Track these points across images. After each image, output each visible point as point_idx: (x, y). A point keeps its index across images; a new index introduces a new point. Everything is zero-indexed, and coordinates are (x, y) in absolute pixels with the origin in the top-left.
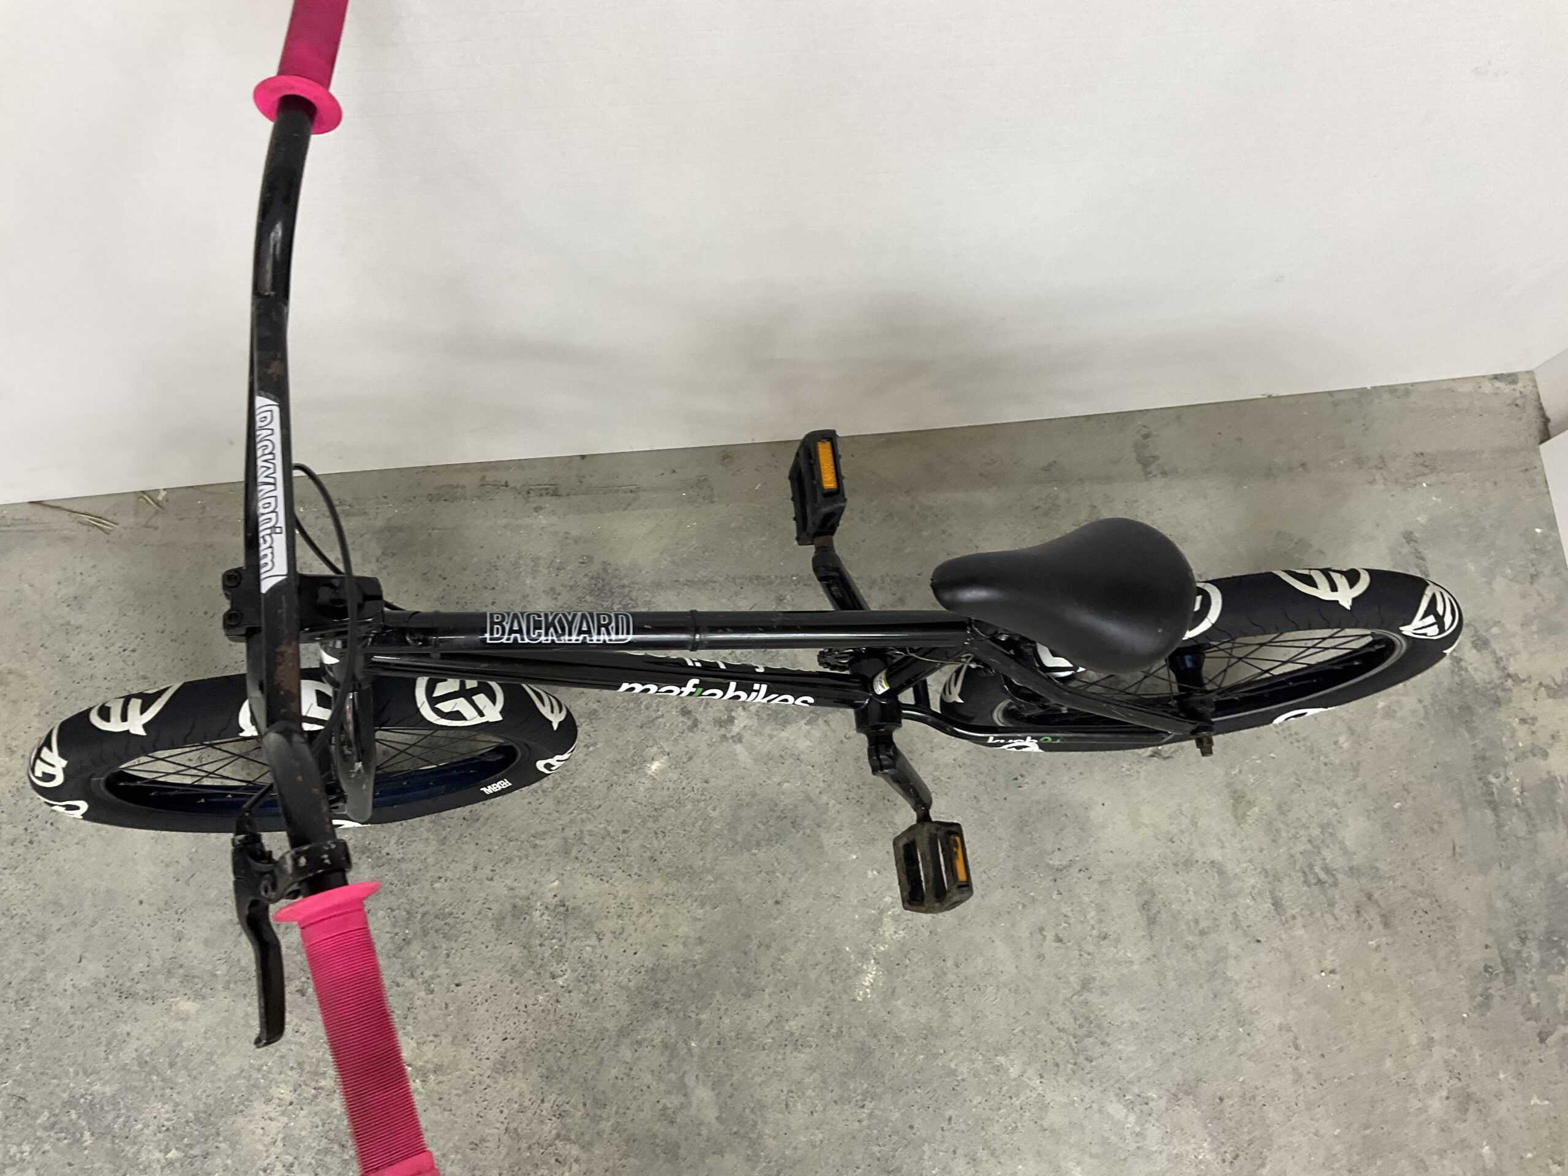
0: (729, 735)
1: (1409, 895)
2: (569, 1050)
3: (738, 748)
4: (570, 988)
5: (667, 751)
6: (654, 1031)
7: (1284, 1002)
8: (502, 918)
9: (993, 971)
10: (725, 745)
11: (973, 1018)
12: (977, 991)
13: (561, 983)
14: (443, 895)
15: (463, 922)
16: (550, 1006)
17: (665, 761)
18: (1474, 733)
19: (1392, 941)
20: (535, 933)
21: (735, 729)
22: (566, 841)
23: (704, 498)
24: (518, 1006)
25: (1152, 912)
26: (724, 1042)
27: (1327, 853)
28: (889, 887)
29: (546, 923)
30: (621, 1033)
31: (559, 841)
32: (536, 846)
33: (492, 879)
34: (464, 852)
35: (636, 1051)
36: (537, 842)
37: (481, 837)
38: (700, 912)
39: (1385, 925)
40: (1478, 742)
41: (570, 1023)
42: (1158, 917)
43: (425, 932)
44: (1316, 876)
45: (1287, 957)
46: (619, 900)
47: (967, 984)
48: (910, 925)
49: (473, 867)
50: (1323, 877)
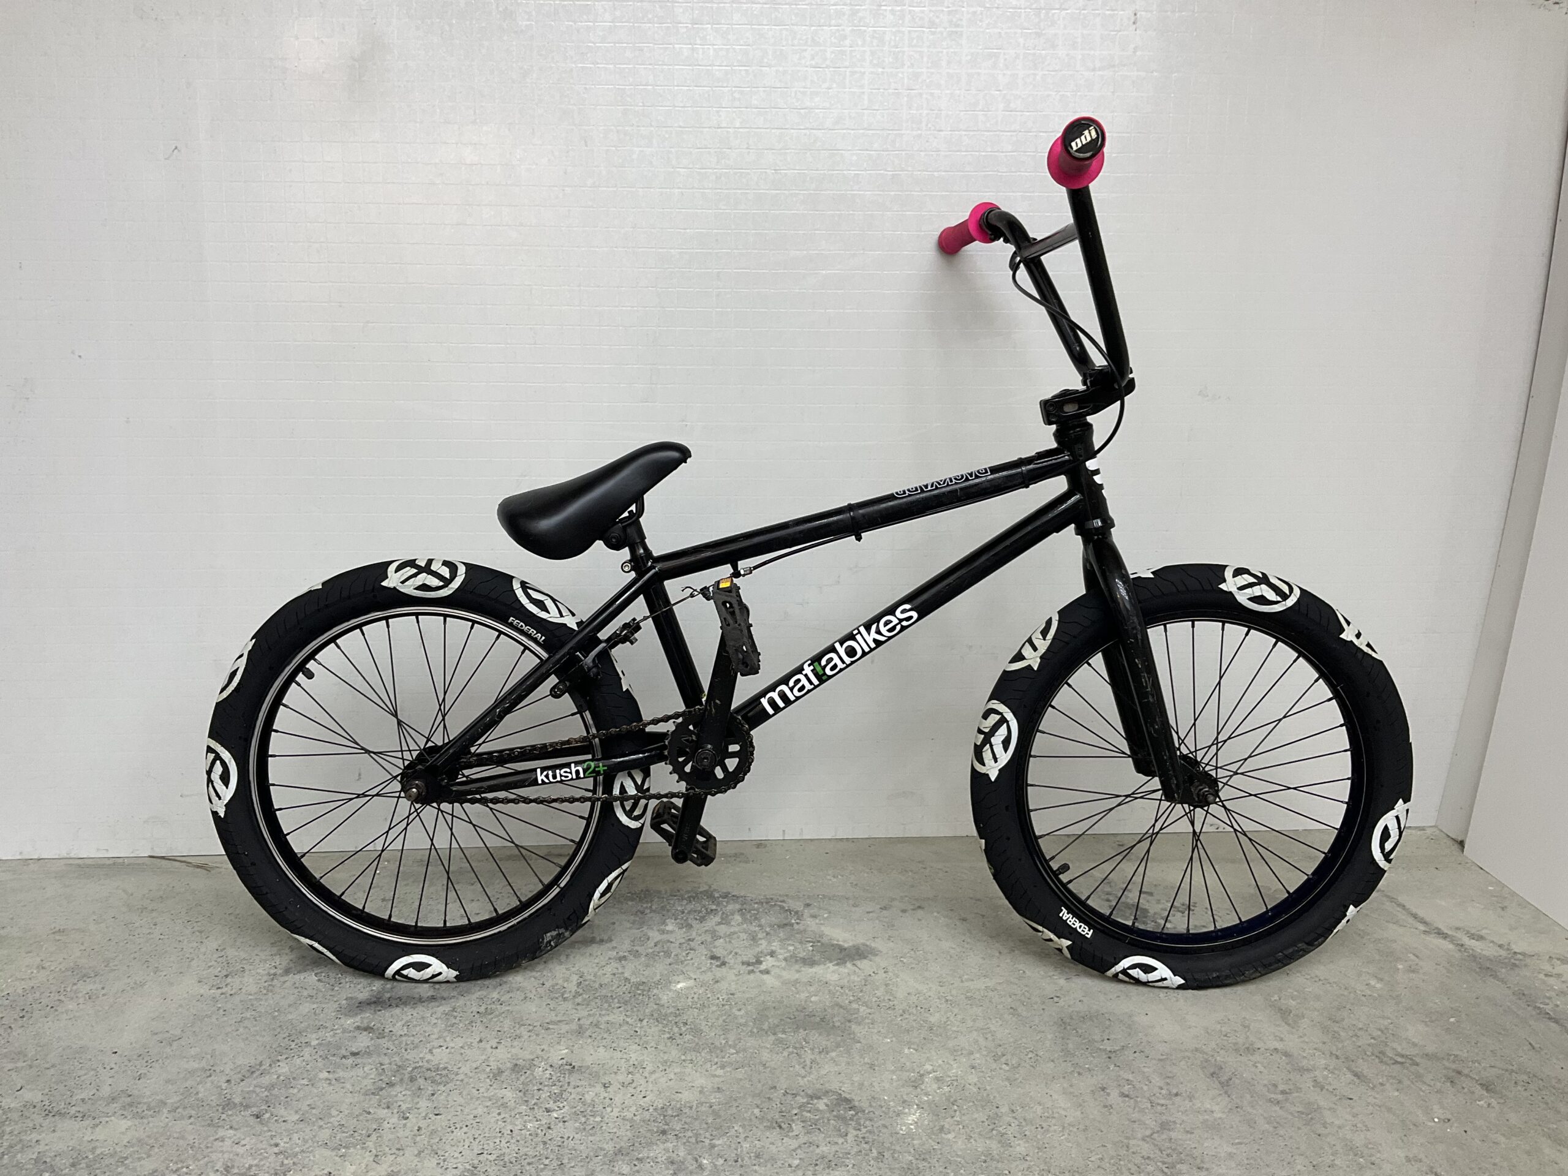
1: (1500, 1072)
2: (555, 1163)
3: (765, 977)
4: (565, 1119)
5: (694, 977)
6: (658, 1151)
7: (1403, 1141)
8: (501, 1072)
9: (1056, 1115)
10: (752, 976)
11: (1039, 1148)
12: (1039, 1129)
13: (556, 1116)
14: (441, 1057)
15: (457, 1074)
16: (539, 1131)
17: (691, 983)
18: (1503, 981)
19: (1503, 1101)
20: (534, 1082)
21: (763, 967)
22: (580, 1027)
23: (740, 862)
24: (503, 1131)
25: (1224, 1078)
26: (742, 1161)
27: (1395, 1045)
28: (928, 1059)
29: (548, 1076)
30: (619, 1152)
31: (574, 1026)
32: (549, 1028)
33: (497, 1048)
34: (472, 1032)
35: (635, 1165)
36: (551, 1026)
37: (492, 1023)
38: (720, 1072)
39: (1488, 1090)
40: (1512, 986)
41: (560, 1144)
42: (1231, 1082)
43: (412, 1079)
44: (1391, 1058)
45: (1389, 1110)
46: (631, 1063)
47: (1027, 1125)
48: (955, 1083)
49: (478, 1040)
50: (1400, 1059)
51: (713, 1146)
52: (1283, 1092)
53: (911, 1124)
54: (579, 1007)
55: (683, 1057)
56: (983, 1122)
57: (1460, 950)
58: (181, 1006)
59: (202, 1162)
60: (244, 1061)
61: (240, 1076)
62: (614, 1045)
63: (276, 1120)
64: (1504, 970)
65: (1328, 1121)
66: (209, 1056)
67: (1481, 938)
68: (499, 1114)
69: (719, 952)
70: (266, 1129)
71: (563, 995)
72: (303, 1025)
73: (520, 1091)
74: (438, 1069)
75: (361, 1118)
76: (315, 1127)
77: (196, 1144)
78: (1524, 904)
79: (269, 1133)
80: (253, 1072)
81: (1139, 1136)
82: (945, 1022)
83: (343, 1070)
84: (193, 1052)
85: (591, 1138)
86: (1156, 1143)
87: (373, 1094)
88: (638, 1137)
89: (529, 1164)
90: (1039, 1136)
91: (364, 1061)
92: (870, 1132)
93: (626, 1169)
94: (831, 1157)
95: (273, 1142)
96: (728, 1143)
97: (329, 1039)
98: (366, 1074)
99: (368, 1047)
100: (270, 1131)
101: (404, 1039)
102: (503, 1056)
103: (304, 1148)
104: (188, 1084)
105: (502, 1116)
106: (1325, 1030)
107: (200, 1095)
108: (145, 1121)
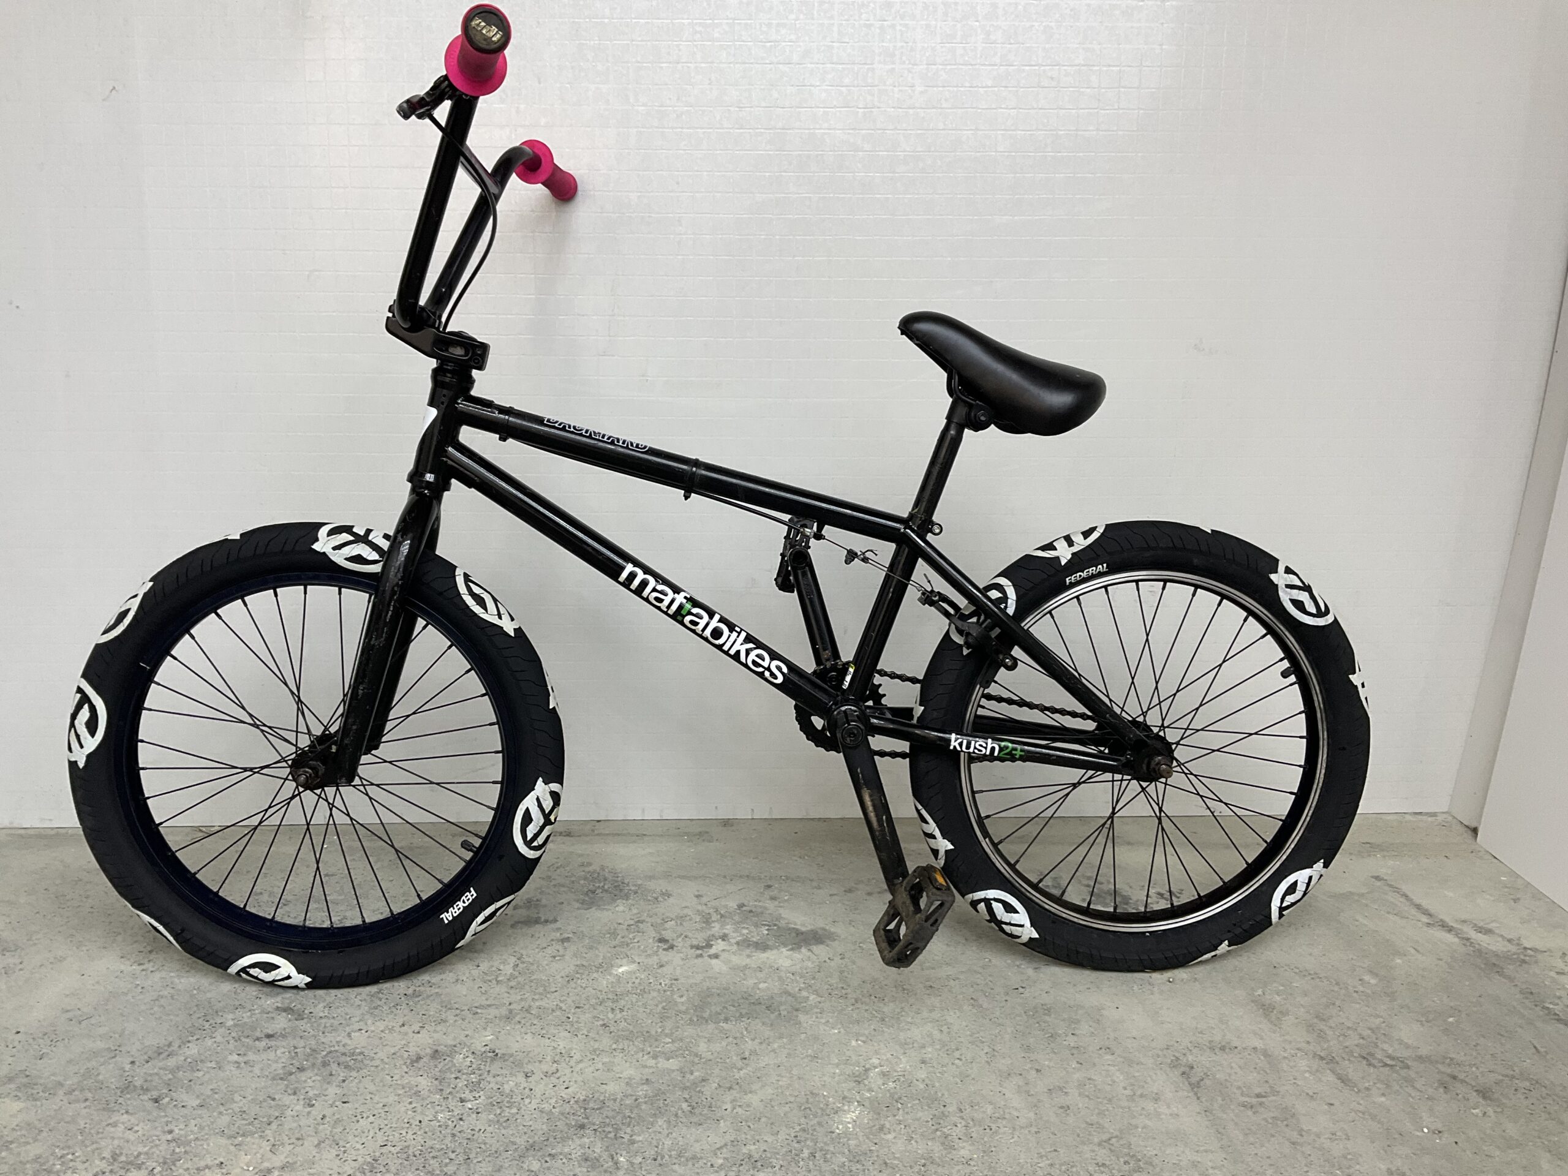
1: (1501, 1077)
2: (461, 1158)
3: (714, 961)
4: (480, 1110)
5: (638, 961)
6: (574, 1147)
7: (1386, 1152)
8: (419, 1058)
9: (1007, 1116)
10: (700, 960)
11: (984, 1152)
12: (988, 1131)
13: (470, 1106)
14: (359, 1041)
15: (372, 1059)
16: (450, 1123)
17: (634, 967)
18: (1511, 979)
19: (1500, 1110)
20: (453, 1069)
21: (712, 951)
22: (511, 1011)
23: (704, 840)
24: (411, 1121)
25: (1194, 1080)
26: (662, 1159)
27: (1386, 1046)
28: (876, 1052)
29: (468, 1064)
30: (532, 1147)
31: (504, 1011)
32: (477, 1013)
33: (419, 1032)
34: (395, 1015)
35: (546, 1162)
36: (479, 1011)
37: (419, 1006)
38: (652, 1062)
39: (1484, 1098)
40: (1519, 984)
41: (470, 1136)
42: (1202, 1083)
43: (325, 1064)
44: (1381, 1061)
45: (1373, 1117)
46: (558, 1051)
47: (975, 1125)
48: (902, 1079)
49: (400, 1024)
50: (1389, 1062)
51: (633, 1142)
52: (1258, 1096)
53: (849, 1123)
54: (512, 991)
55: (614, 1046)
56: (927, 1122)
57: (1464, 945)
58: (98, 983)
59: (89, 1149)
60: (152, 1041)
61: (146, 1057)
62: (544, 1032)
63: (175, 1106)
64: (1511, 967)
65: (1305, 1128)
66: (117, 1036)
67: (1488, 932)
68: (411, 1103)
69: (667, 935)
70: (163, 1114)
71: (497, 977)
72: (221, 1004)
73: (437, 1079)
74: (353, 1054)
75: (264, 1104)
76: (215, 1114)
77: (86, 1130)
78: (1538, 896)
79: (166, 1119)
80: (160, 1054)
81: (1096, 1140)
82: (899, 1013)
83: (254, 1053)
84: (102, 1030)
85: (503, 1131)
86: (1113, 1148)
87: (281, 1079)
88: (554, 1131)
89: (434, 1157)
90: (986, 1139)
91: (278, 1043)
92: (804, 1130)
93: (535, 1166)
94: (756, 1156)
95: (166, 1129)
96: (650, 1140)
97: (246, 1020)
98: (278, 1057)
99: (285, 1029)
100: (166, 1116)
101: (323, 1021)
102: (424, 1041)
103: (199, 1135)
104: (89, 1065)
105: (413, 1105)
106: (1310, 1027)
107: (101, 1077)
108: (38, 1103)
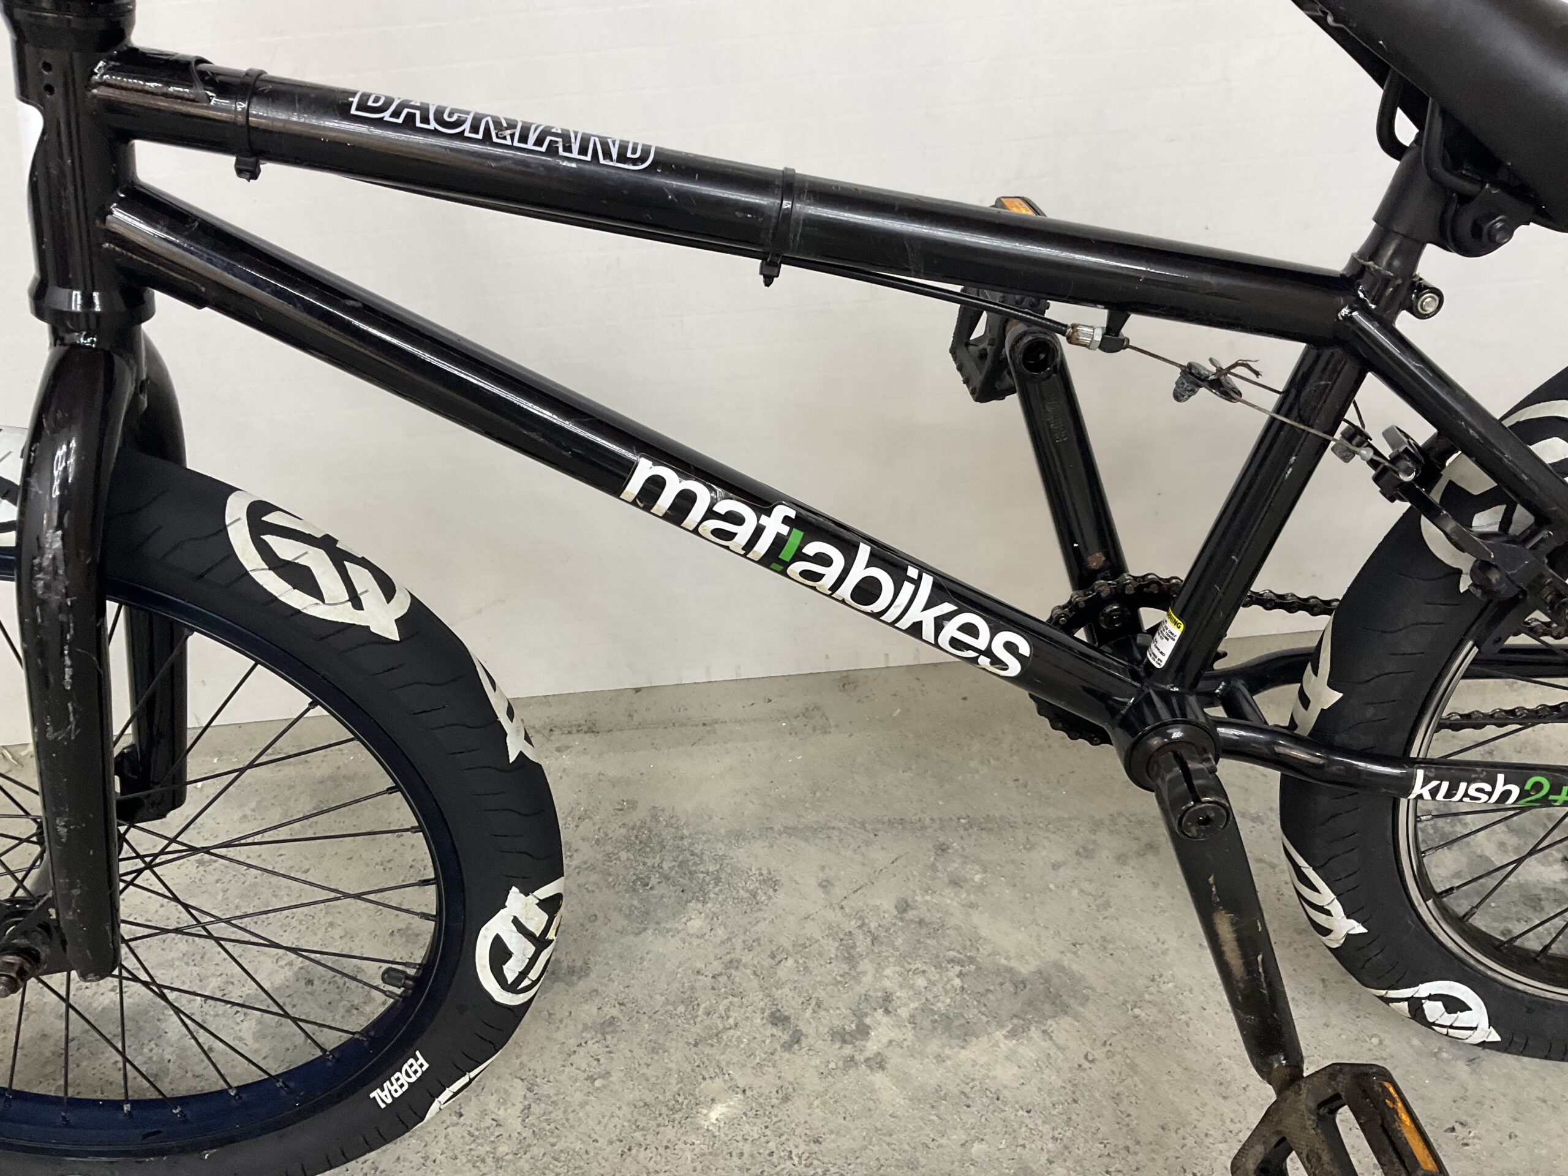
0: (858, 1057)
3: (879, 1079)
5: (741, 1085)
10: (853, 1075)
17: (736, 1103)
21: (872, 1047)
23: (815, 729)
69: (786, 1001)
